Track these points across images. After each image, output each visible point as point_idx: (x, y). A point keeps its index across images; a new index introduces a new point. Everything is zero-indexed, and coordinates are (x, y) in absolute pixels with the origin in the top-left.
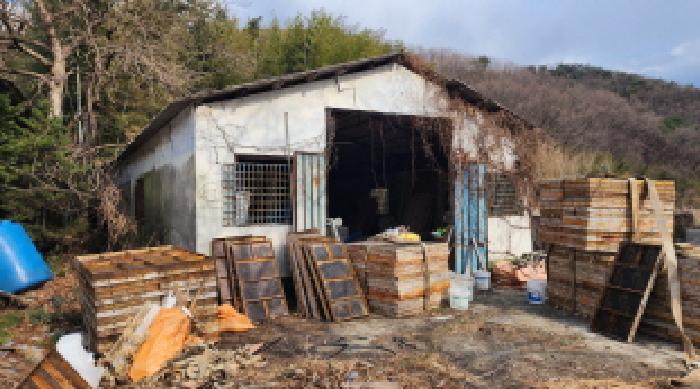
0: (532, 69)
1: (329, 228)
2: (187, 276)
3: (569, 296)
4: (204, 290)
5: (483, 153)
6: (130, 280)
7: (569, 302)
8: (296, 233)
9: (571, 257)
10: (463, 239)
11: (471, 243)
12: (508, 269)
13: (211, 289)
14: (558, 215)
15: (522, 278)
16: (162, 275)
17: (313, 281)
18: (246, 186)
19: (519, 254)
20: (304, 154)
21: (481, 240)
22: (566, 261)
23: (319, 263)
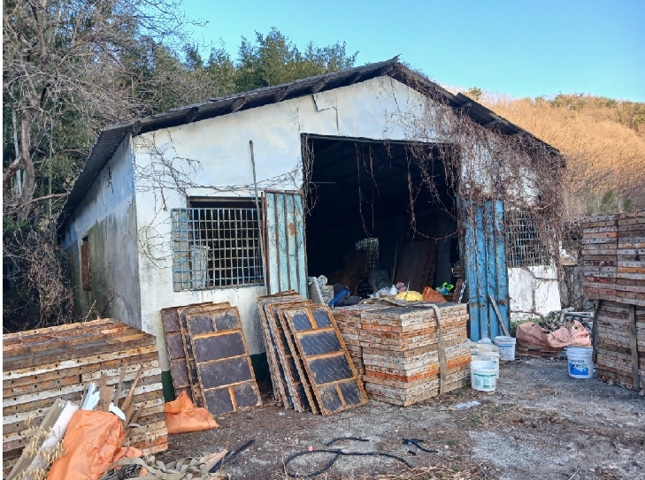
0: (528, 100)
1: (310, 288)
2: (121, 363)
3: (628, 369)
4: (142, 382)
5: (500, 187)
6: (38, 371)
7: (629, 377)
8: (269, 296)
9: (631, 317)
10: (478, 296)
11: (489, 301)
12: (537, 332)
13: (154, 379)
14: (611, 262)
15: (554, 344)
16: (85, 362)
17: (291, 360)
18: (203, 237)
19: (545, 312)
20: (275, 193)
21: (501, 297)
22: (622, 322)
23: (299, 336)
